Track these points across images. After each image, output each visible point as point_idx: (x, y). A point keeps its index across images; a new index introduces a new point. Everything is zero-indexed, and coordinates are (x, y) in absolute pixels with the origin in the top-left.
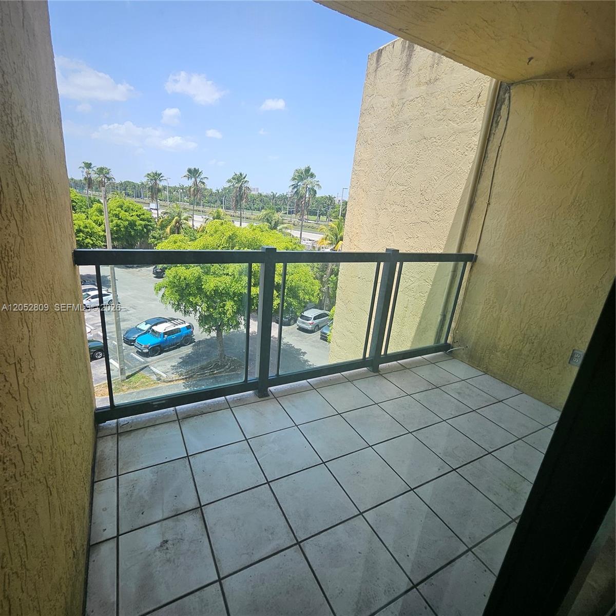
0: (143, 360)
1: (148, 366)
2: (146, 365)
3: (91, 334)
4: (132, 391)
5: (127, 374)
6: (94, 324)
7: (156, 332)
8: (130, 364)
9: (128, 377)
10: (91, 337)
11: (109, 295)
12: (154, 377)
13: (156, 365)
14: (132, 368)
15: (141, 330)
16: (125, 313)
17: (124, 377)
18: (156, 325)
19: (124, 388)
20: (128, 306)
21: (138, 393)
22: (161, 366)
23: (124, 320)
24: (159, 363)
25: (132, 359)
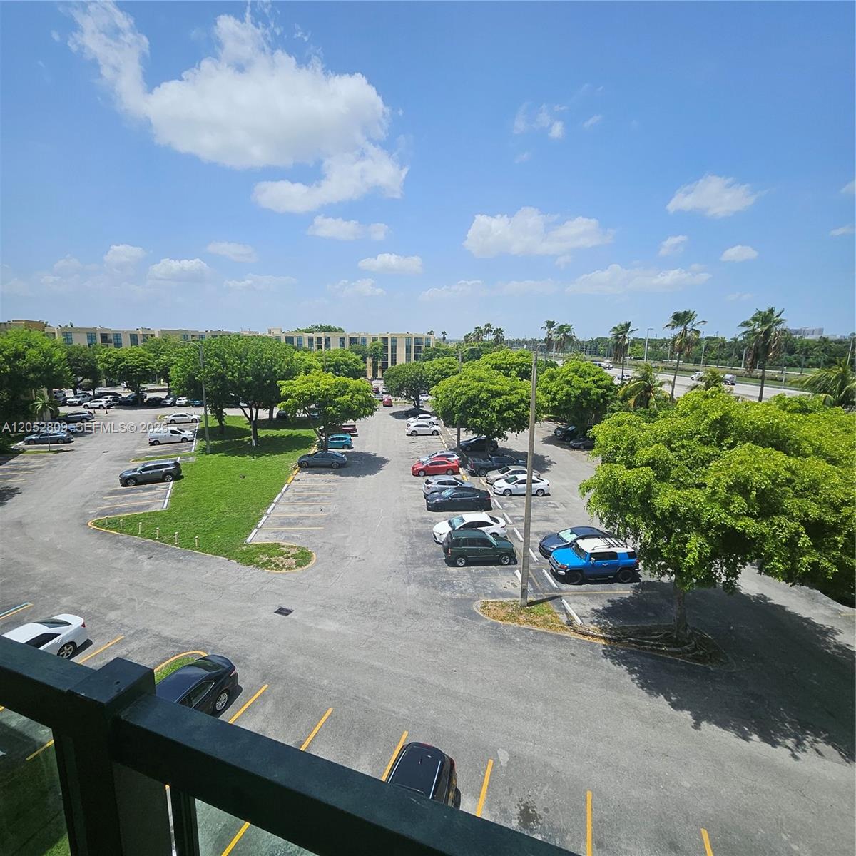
0: (555, 586)
1: (561, 596)
2: (558, 594)
3: (505, 530)
4: (529, 626)
5: (529, 599)
6: (513, 517)
7: (581, 550)
8: (538, 585)
9: (530, 604)
10: (505, 533)
11: (538, 482)
12: (564, 618)
13: (571, 599)
14: (539, 592)
15: (566, 541)
16: (552, 510)
17: (524, 602)
18: (582, 538)
19: (522, 618)
20: (559, 501)
21: (536, 633)
22: (578, 604)
23: (548, 520)
24: (577, 598)
25: (542, 578)
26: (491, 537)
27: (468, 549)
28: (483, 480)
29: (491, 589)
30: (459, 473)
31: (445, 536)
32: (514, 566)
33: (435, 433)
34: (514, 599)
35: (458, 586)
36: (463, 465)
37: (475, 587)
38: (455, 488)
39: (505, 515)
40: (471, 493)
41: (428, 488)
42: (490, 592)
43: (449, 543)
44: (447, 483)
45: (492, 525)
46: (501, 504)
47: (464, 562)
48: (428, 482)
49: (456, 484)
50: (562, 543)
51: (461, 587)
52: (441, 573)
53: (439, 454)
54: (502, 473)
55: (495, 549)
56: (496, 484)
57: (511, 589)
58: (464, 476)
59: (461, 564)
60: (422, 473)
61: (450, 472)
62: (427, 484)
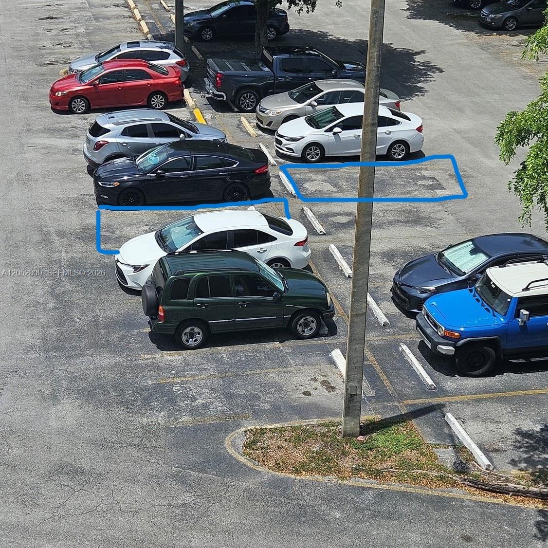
0: (430, 382)
1: (441, 406)
2: (434, 401)
3: (306, 250)
4: (364, 481)
5: (366, 416)
6: (327, 215)
7: (496, 292)
9: (368, 429)
10: (305, 259)
11: (393, 123)
12: (447, 456)
13: (467, 411)
14: (389, 398)
15: (459, 273)
17: (353, 426)
18: (501, 262)
19: (347, 464)
21: (382, 496)
22: (484, 421)
23: (416, 220)
24: (481, 408)
25: (398, 365)
26: (270, 270)
27: (211, 303)
28: (248, 122)
29: (269, 398)
30: (181, 103)
31: (148, 273)
32: (328, 341)
34: (327, 420)
35: (186, 396)
36: (193, 80)
37: (229, 397)
38: (173, 145)
39: (307, 211)
40: (215, 157)
41: (98, 146)
42: (268, 407)
43: (158, 289)
44: (150, 130)
45: (275, 239)
46: (296, 184)
47: (199, 338)
48: (96, 130)
49: (175, 133)
50: (452, 276)
51: (193, 399)
52: (142, 368)
53: (125, 50)
54: (299, 100)
55: (281, 298)
56: (285, 130)
57: (320, 395)
58: (197, 112)
59: (191, 342)
60: (80, 105)
61: (157, 100)
62: (96, 135)
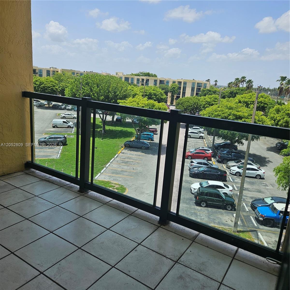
0: (256, 225)
1: (258, 231)
2: (256, 230)
3: (232, 192)
5: (238, 229)
7: (275, 209)
8: (246, 223)
9: (239, 232)
10: (231, 194)
11: (258, 171)
13: (264, 234)
14: (246, 227)
15: (267, 203)
16: (264, 187)
17: (235, 230)
18: (277, 202)
20: (269, 183)
22: (268, 237)
23: (260, 191)
24: (268, 234)
25: (249, 220)
26: (223, 194)
27: (208, 198)
28: (224, 166)
29: (218, 220)
30: (211, 160)
31: (196, 190)
32: (234, 212)
33: (201, 138)
34: (230, 228)
35: (200, 216)
36: (214, 156)
37: (209, 218)
38: (207, 167)
39: (234, 185)
40: (215, 171)
41: (192, 165)
42: (217, 222)
43: (198, 193)
44: (203, 164)
45: (225, 188)
46: (233, 180)
47: (205, 205)
48: (192, 162)
49: (208, 165)
50: (265, 204)
51: (201, 217)
52: (192, 209)
53: (201, 148)
54: (237, 163)
55: (224, 200)
56: (232, 168)
57: (229, 222)
58: (214, 162)
59: (203, 206)
60: (190, 158)
61: (206, 159)
62: (191, 163)
